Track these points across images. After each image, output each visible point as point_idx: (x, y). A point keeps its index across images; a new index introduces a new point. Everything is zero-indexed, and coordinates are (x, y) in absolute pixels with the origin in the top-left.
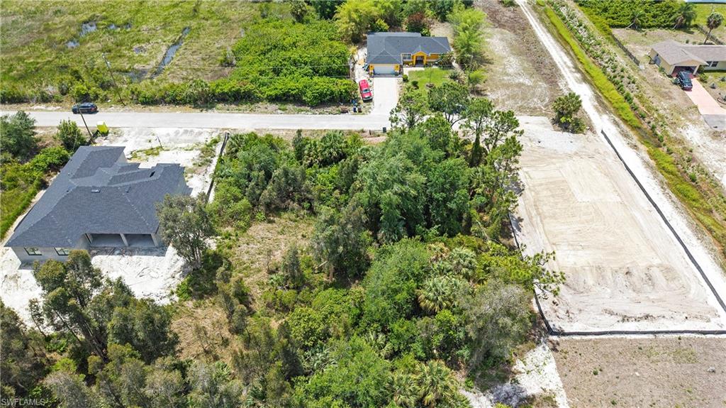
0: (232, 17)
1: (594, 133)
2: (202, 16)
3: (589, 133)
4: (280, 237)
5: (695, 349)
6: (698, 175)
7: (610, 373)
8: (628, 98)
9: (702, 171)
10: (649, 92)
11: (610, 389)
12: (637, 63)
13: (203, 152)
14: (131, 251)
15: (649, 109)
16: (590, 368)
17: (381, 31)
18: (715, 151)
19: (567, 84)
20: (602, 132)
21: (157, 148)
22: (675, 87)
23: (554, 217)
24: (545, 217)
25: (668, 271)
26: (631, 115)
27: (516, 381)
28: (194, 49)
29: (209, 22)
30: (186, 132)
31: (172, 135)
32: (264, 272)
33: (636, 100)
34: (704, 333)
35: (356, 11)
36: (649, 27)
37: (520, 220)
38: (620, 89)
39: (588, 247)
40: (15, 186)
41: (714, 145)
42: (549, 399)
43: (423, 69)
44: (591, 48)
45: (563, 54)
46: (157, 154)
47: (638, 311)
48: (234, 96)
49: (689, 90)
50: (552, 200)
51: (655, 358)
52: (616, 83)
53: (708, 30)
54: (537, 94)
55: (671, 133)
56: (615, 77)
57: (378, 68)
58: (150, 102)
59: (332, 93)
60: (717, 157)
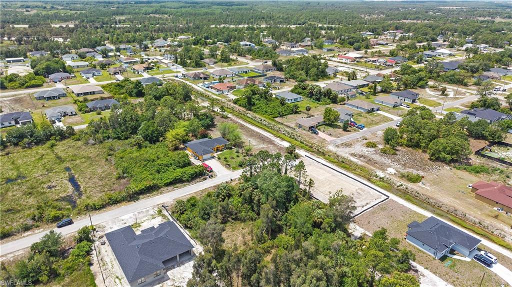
0: (89, 155)
1: (303, 157)
2: (67, 159)
3: (302, 157)
4: (234, 233)
5: (384, 206)
6: (344, 160)
7: (372, 221)
8: (302, 142)
9: (344, 158)
10: (307, 138)
11: (375, 225)
12: (294, 129)
13: (161, 217)
14: (181, 263)
15: (312, 144)
16: (366, 222)
18: (342, 151)
19: (278, 143)
20: (306, 156)
21: (136, 224)
22: (313, 134)
25: (361, 189)
26: (307, 148)
27: (353, 235)
28: (88, 177)
29: (77, 161)
31: (134, 217)
33: (305, 142)
34: (383, 201)
36: (286, 115)
37: (310, 192)
38: (296, 140)
41: (339, 149)
42: (365, 235)
43: (221, 152)
44: (273, 128)
45: (266, 132)
47: (364, 203)
49: (318, 134)
51: (378, 213)
52: (293, 138)
53: (307, 112)
55: (325, 149)
56: (291, 136)
57: (205, 157)
59: (196, 172)
60: (344, 153)
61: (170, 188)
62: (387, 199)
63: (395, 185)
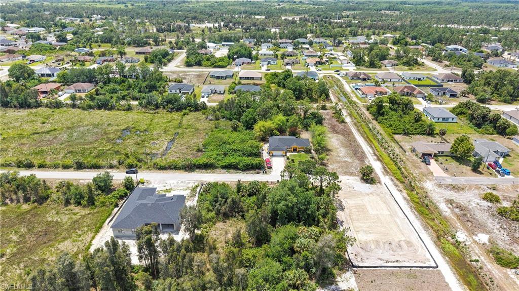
0: (200, 128)
1: (381, 184)
2: (184, 127)
3: (378, 184)
5: (417, 274)
6: (429, 204)
7: (378, 282)
8: (399, 168)
9: (431, 202)
10: (409, 165)
12: (405, 152)
13: (191, 191)
15: (409, 173)
16: (370, 280)
17: (276, 135)
18: (438, 193)
19: (369, 161)
20: (385, 184)
21: (170, 189)
22: (423, 163)
23: (358, 220)
24: (354, 220)
25: (409, 244)
26: (400, 176)
27: (337, 285)
28: (182, 143)
29: (188, 130)
30: (182, 182)
31: (176, 184)
32: (224, 242)
33: (403, 169)
34: (422, 267)
35: (264, 127)
36: (413, 134)
37: (343, 222)
38: (396, 164)
39: (373, 233)
40: (104, 206)
41: (439, 190)
43: (296, 154)
44: (383, 144)
45: (368, 147)
46: (170, 192)
47: (394, 259)
48: (205, 166)
49: (429, 165)
50: (357, 213)
51: (399, 277)
52: (394, 161)
54: (354, 166)
56: (394, 158)
57: (275, 153)
58: (163, 168)
59: (252, 164)
60: (439, 197)
62: (433, 267)
63: (470, 256)
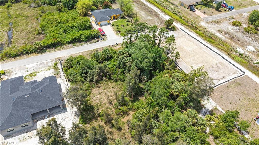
0: (28, 15)
1: (179, 29)
2: (15, 17)
3: (177, 30)
4: (104, 90)
5: (239, 82)
6: (211, 35)
7: (225, 96)
8: (180, 17)
9: (211, 34)
10: (186, 15)
11: (228, 100)
12: (177, 6)
13: (55, 69)
14: (52, 115)
15: (188, 19)
16: (220, 96)
17: (95, 10)
18: (211, 27)
19: (162, 17)
20: (181, 29)
21: (34, 73)
22: (191, 11)
23: (185, 57)
24: (183, 58)
25: (221, 63)
26: (184, 22)
27: (205, 108)
28: (20, 31)
29: (19, 19)
30: (41, 63)
31: (36, 66)
32: (108, 104)
33: (183, 17)
34: (238, 77)
35: (84, 4)
38: (176, 15)
39: (199, 63)
41: (209, 26)
42: (216, 109)
43: (116, 20)
44: (161, 4)
45: (155, 7)
46: (35, 75)
47: (221, 77)
48: (53, 45)
49: (195, 11)
51: (232, 88)
54: (156, 21)
55: (197, 25)
56: (173, 12)
57: (102, 23)
58: (16, 56)
59: (91, 35)
60: (213, 29)
61: (70, 45)
62: (243, 75)
63: (252, 61)
